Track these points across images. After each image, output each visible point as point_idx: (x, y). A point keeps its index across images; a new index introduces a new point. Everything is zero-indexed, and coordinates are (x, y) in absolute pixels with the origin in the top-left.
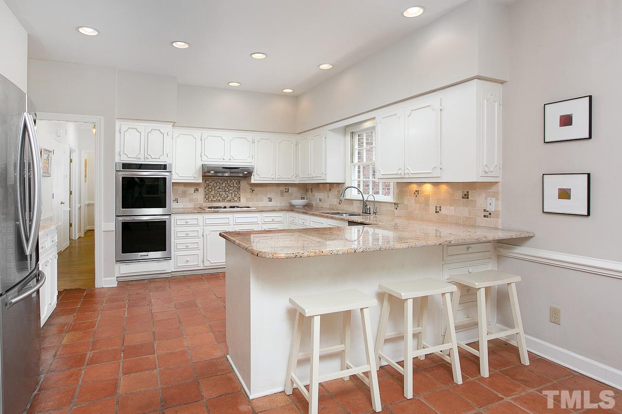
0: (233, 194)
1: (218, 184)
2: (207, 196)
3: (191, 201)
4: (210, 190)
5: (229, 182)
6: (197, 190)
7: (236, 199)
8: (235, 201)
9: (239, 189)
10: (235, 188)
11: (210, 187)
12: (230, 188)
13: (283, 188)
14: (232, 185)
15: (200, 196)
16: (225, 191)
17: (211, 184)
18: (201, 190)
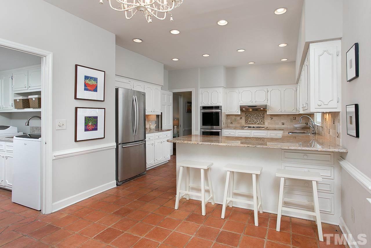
0: (261, 121)
1: (252, 115)
2: (246, 121)
3: (238, 123)
4: (248, 118)
5: (258, 114)
6: (241, 118)
7: (262, 123)
8: (262, 124)
9: (264, 117)
10: (261, 117)
11: (248, 117)
12: (259, 117)
13: (292, 117)
14: (260, 116)
15: (243, 121)
16: (256, 119)
17: (248, 115)
18: (243, 118)
